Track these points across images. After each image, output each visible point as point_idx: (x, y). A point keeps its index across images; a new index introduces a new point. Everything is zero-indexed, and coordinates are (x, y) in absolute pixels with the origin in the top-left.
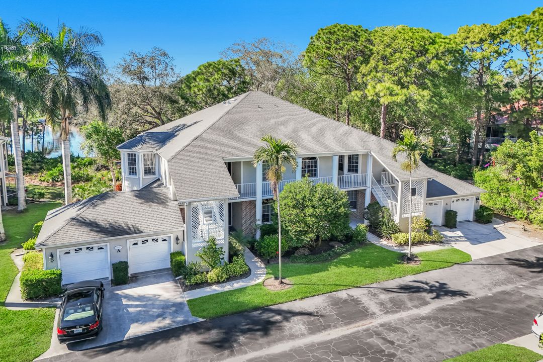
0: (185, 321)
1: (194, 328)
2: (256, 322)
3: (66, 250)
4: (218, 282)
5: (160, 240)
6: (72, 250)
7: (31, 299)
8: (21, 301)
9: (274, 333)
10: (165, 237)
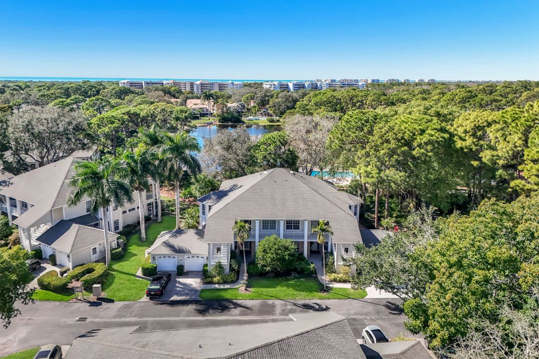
0: (195, 298)
1: (196, 302)
2: (221, 305)
3: (160, 256)
4: (218, 283)
5: (200, 257)
6: (162, 256)
7: (144, 275)
8: (141, 275)
9: (226, 312)
10: (202, 256)
